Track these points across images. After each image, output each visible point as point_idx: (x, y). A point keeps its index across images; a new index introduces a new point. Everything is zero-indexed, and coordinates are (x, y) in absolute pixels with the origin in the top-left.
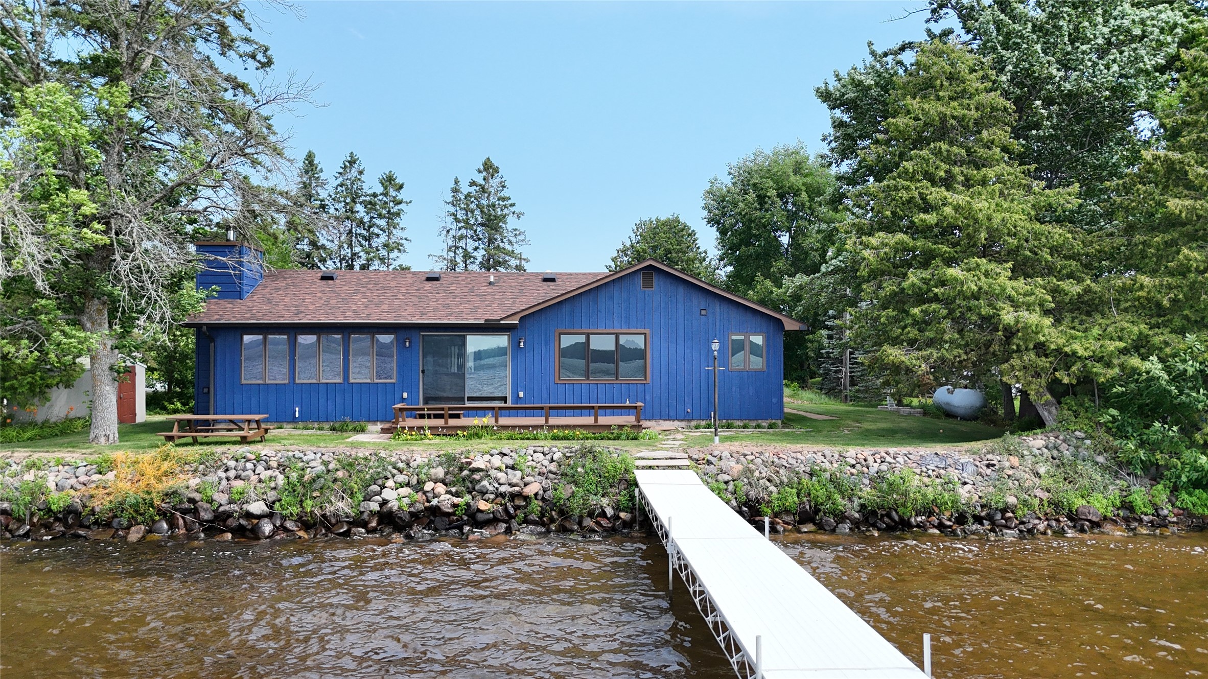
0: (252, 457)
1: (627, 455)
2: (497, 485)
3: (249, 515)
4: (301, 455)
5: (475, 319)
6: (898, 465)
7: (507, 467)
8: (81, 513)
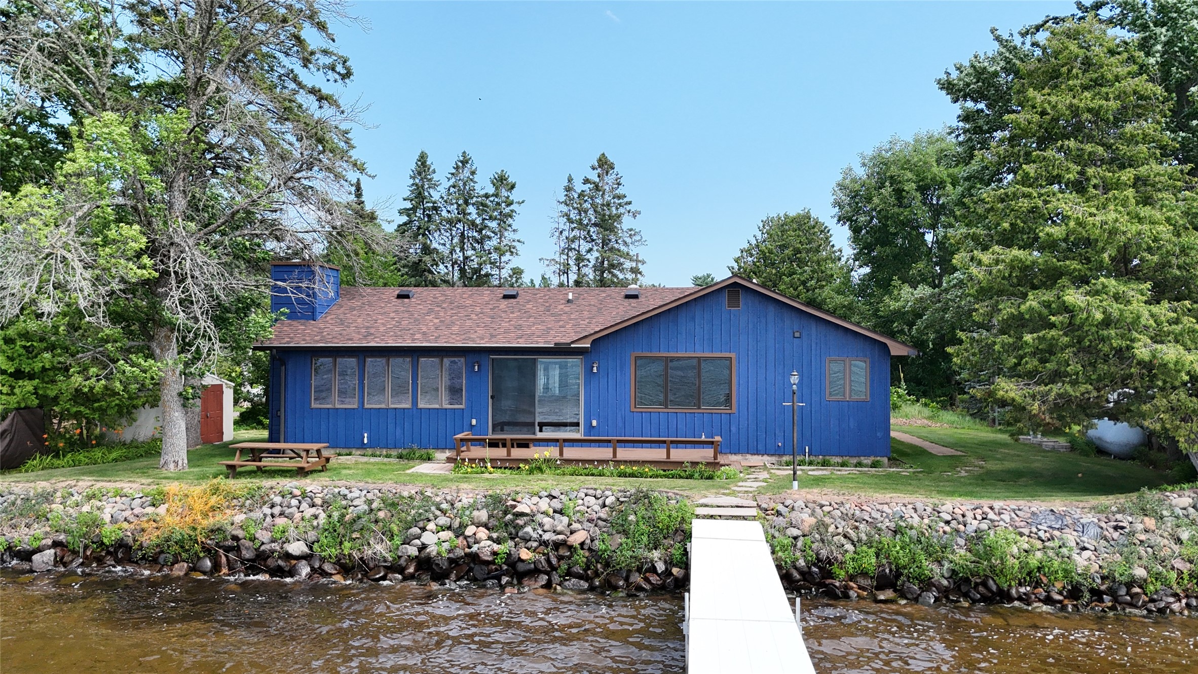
0: (297, 492)
1: (686, 501)
2: (541, 532)
3: (288, 556)
4: (346, 492)
5: (545, 342)
6: (1001, 523)
7: (555, 511)
8: (131, 547)
